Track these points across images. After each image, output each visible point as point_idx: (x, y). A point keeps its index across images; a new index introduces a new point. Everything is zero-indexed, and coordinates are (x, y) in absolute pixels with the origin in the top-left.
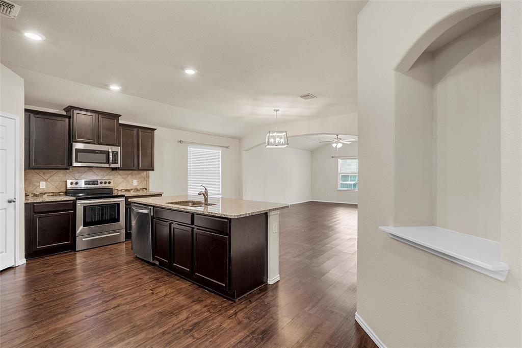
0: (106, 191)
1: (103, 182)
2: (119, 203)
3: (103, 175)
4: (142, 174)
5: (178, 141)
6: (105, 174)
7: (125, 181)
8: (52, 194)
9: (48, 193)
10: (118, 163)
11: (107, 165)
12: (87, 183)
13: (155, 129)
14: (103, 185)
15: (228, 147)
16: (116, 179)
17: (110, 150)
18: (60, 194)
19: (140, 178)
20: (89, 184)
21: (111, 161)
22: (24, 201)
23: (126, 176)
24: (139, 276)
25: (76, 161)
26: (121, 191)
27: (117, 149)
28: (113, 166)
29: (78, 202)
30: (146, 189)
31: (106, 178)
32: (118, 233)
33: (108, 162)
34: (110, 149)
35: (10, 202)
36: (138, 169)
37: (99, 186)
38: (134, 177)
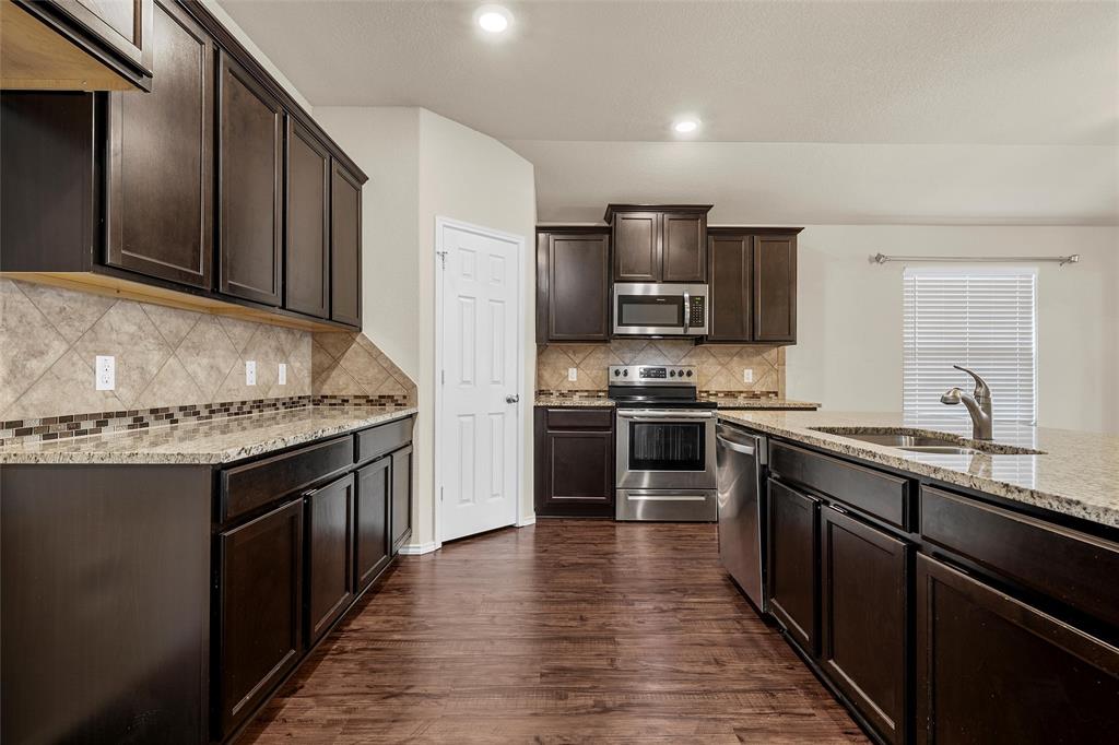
0: (682, 393)
1: (677, 371)
2: (704, 423)
3: (678, 356)
4: (765, 355)
5: (871, 260)
6: (681, 354)
7: (724, 371)
8: (586, 394)
9: (582, 391)
10: (703, 326)
11: (680, 331)
12: (647, 373)
13: (799, 230)
14: (677, 379)
15: (1069, 260)
16: (705, 365)
17: (687, 296)
18: (600, 394)
19: (760, 364)
20: (649, 376)
21: (687, 321)
22: (532, 402)
23: (728, 359)
24: (716, 651)
25: (620, 324)
26: (716, 395)
27: (702, 290)
28: (693, 331)
29: (621, 412)
30: (776, 394)
31: (684, 362)
32: (703, 498)
33: (681, 323)
34: (686, 292)
35: (509, 401)
36: (754, 341)
37: (669, 379)
38: (746, 362)
